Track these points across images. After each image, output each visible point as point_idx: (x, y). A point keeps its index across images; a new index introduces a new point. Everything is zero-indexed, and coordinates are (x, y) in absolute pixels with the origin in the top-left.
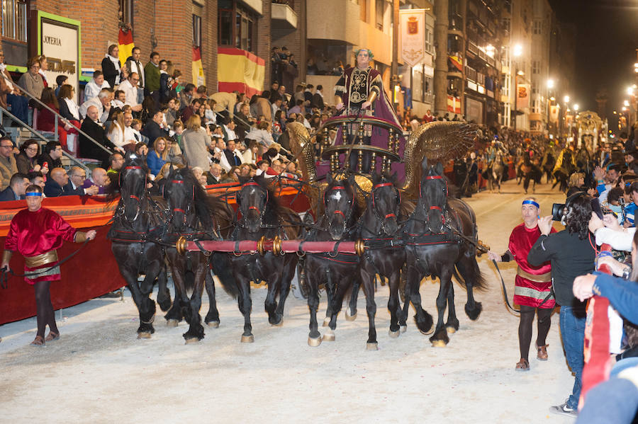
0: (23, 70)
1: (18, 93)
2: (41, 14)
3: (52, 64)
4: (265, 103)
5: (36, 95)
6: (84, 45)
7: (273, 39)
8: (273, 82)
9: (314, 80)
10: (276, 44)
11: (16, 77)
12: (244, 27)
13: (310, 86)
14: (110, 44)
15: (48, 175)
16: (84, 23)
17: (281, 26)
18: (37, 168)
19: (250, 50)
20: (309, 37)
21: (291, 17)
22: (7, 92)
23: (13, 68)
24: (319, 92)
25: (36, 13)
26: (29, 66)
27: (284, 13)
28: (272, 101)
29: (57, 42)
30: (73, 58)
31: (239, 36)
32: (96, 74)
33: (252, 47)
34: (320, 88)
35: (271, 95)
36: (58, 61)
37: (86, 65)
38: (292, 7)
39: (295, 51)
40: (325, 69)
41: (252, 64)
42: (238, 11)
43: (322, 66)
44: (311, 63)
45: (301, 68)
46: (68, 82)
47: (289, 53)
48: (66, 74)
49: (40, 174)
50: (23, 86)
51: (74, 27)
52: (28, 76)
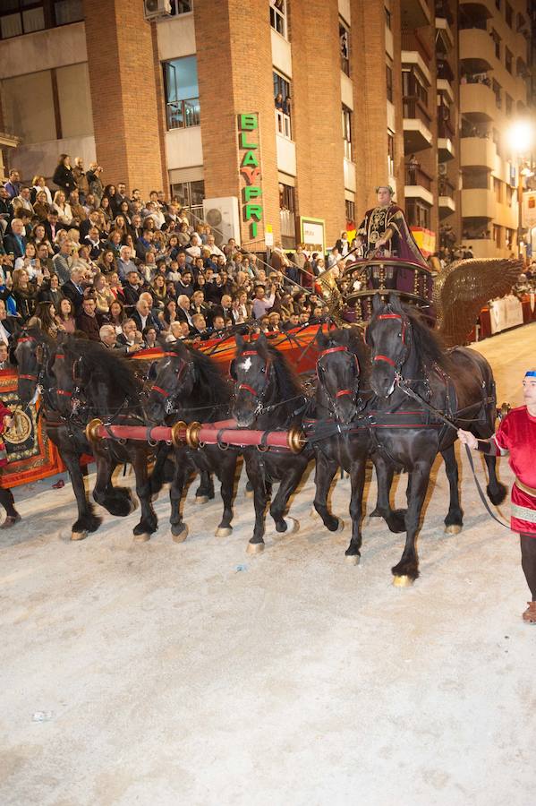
0: (293, 252)
1: (291, 266)
2: (302, 218)
3: (309, 247)
4: (436, 260)
5: (301, 266)
6: (328, 234)
7: (440, 219)
8: (440, 247)
9: (467, 243)
10: (442, 221)
11: (290, 256)
12: (422, 214)
13: (464, 247)
14: (342, 232)
15: (312, 313)
16: (327, 220)
17: (445, 212)
18: (304, 309)
19: (426, 228)
20: (463, 216)
21: (451, 204)
22: (285, 266)
23: (288, 251)
24: (470, 251)
25: (299, 218)
26: (296, 249)
27: (447, 203)
28: (440, 259)
29: (311, 234)
30: (321, 242)
31: (419, 219)
32: (333, 250)
33: (427, 226)
34: (470, 248)
35: (440, 255)
36: (313, 245)
37: (329, 246)
38: (452, 198)
39: (453, 224)
40: (474, 235)
41: (427, 236)
42: (417, 204)
43: (472, 233)
44: (465, 232)
45: (459, 236)
46: (318, 257)
47: (450, 227)
48: (317, 252)
49: (304, 312)
50: (293, 261)
51: (321, 224)
52: (296, 255)
